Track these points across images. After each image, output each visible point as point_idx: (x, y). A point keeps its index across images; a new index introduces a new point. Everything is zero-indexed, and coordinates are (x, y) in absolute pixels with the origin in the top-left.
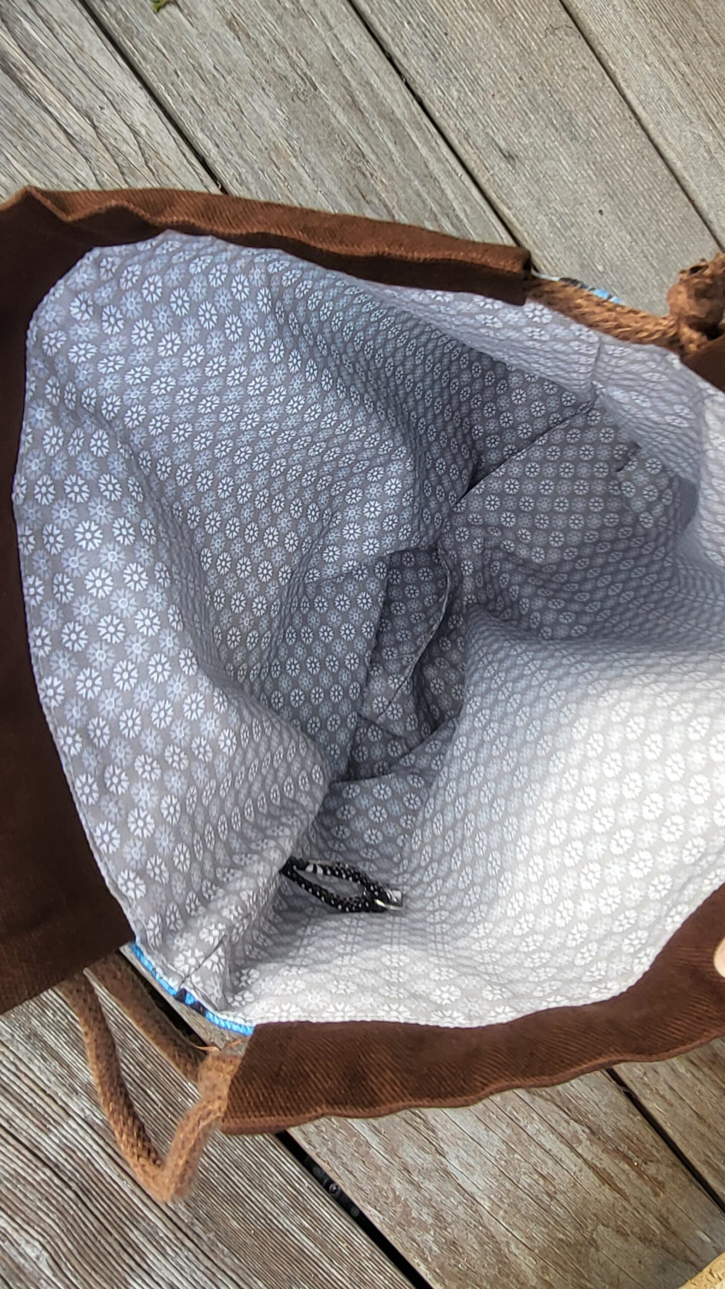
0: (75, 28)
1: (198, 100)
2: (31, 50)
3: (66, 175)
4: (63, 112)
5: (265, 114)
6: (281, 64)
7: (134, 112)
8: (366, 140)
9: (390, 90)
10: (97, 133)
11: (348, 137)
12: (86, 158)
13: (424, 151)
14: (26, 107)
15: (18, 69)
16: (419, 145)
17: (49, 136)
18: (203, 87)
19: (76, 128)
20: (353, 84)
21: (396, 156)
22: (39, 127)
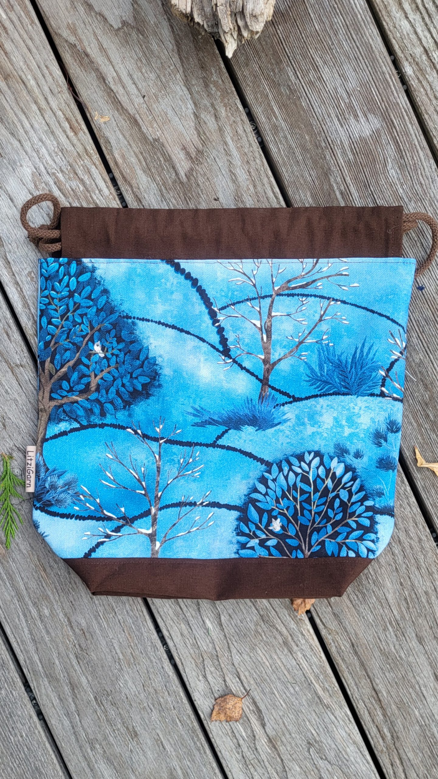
0: (220, 733)
1: (166, 693)
2: (245, 721)
3: (246, 657)
4: (238, 689)
5: (130, 683)
6: (113, 712)
7: (203, 688)
8: (73, 666)
9: (47, 696)
10: (224, 678)
11: (83, 669)
12: (233, 664)
13: (36, 658)
14: (255, 693)
15: (254, 712)
16: (38, 661)
17: (248, 677)
18: (162, 700)
19: (234, 681)
20: (70, 700)
21: (55, 655)
22: (252, 682)
